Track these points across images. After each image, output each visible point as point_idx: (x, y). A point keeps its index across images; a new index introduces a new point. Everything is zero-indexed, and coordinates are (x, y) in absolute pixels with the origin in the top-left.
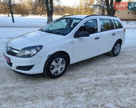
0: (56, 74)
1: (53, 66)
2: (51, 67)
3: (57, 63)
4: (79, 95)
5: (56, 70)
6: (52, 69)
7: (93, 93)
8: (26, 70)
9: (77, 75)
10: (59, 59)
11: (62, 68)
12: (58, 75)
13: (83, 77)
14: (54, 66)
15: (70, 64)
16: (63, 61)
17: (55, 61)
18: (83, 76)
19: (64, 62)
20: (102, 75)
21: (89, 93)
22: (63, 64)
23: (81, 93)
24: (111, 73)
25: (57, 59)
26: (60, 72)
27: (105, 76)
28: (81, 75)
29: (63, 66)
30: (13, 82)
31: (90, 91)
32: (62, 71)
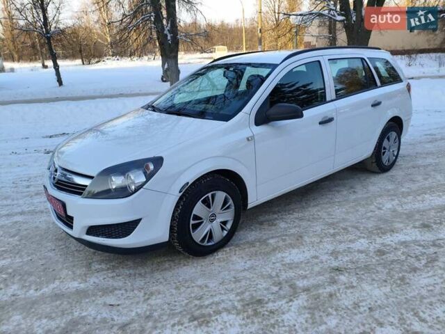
0: (208, 242)
1: (196, 218)
2: (192, 222)
3: (209, 206)
4: (285, 306)
5: (207, 229)
6: (196, 227)
7: (331, 295)
8: (116, 238)
9: (272, 241)
10: (213, 196)
11: (225, 223)
12: (213, 243)
13: (292, 246)
14: (201, 219)
15: (250, 206)
16: (226, 202)
17: (203, 202)
18: (290, 244)
19: (231, 202)
20: (352, 237)
21: (317, 297)
22: (228, 208)
23: (291, 300)
24: (380, 229)
25: (210, 195)
26: (219, 235)
27: (360, 237)
28: (284, 240)
29: (229, 216)
30: (80, 275)
31: (321, 291)
32: (225, 232)
